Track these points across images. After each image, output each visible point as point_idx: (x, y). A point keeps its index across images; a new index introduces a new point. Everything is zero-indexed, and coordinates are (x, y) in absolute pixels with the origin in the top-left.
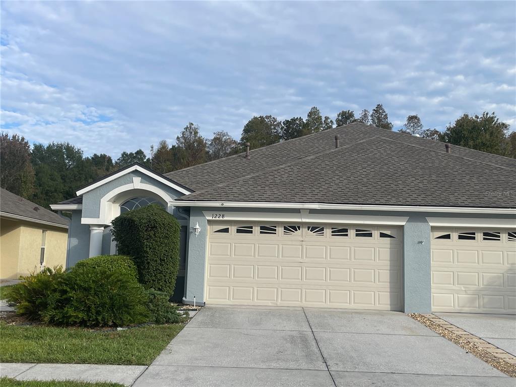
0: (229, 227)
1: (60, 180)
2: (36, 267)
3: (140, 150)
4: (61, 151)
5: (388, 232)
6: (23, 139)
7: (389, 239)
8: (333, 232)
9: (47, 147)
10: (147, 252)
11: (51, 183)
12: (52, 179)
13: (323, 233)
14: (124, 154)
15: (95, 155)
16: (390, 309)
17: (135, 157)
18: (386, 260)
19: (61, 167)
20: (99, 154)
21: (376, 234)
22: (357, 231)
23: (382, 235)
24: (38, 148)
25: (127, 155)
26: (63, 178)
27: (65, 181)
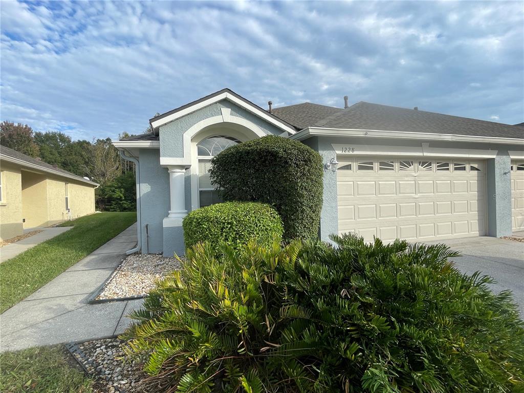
0: (351, 163)
1: (57, 155)
2: (63, 214)
3: (109, 138)
4: (56, 137)
5: (476, 166)
6: (26, 126)
7: (476, 171)
8: (438, 166)
9: (45, 134)
10: (302, 196)
11: (51, 156)
12: (51, 154)
13: (431, 168)
14: (98, 140)
15: (79, 141)
16: (478, 235)
17: (105, 142)
18: (475, 191)
19: (57, 147)
20: (82, 140)
21: (468, 167)
22: (455, 165)
23: (473, 168)
24: (38, 135)
25: (100, 141)
26: (59, 153)
27: (61, 156)
